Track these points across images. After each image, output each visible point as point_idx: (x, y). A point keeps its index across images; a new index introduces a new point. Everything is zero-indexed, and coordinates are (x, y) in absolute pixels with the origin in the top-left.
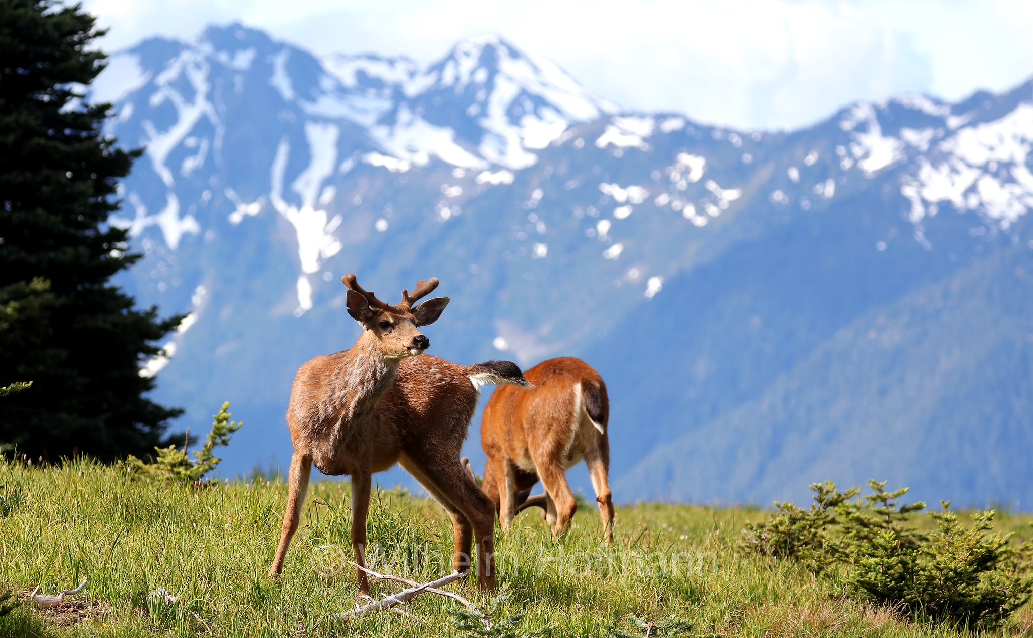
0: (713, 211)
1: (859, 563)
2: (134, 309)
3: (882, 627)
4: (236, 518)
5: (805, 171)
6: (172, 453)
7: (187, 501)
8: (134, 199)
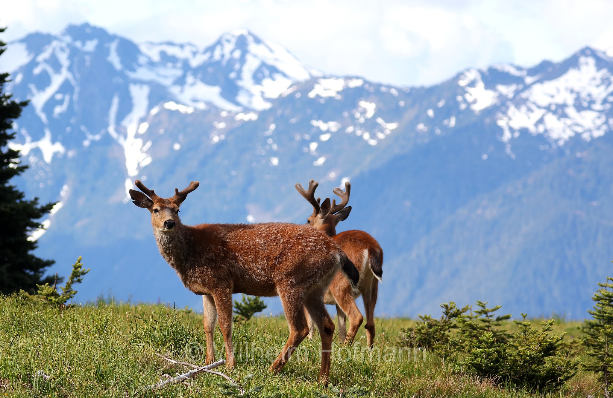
0: (381, 136)
1: (471, 352)
2: (24, 199)
3: (485, 391)
4: (86, 327)
5: (437, 111)
6: (47, 288)
7: (56, 317)
8: (24, 132)
